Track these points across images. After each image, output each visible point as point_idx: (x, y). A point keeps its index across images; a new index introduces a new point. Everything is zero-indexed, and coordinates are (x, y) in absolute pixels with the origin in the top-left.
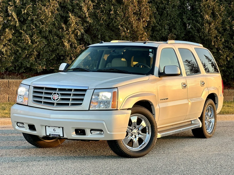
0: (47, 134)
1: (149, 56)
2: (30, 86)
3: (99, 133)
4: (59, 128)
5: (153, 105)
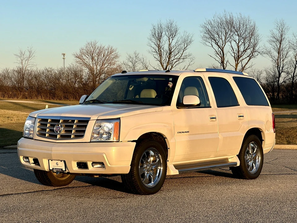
0: (50, 169)
1: (168, 85)
2: (36, 118)
3: (100, 166)
4: (61, 161)
5: (166, 138)
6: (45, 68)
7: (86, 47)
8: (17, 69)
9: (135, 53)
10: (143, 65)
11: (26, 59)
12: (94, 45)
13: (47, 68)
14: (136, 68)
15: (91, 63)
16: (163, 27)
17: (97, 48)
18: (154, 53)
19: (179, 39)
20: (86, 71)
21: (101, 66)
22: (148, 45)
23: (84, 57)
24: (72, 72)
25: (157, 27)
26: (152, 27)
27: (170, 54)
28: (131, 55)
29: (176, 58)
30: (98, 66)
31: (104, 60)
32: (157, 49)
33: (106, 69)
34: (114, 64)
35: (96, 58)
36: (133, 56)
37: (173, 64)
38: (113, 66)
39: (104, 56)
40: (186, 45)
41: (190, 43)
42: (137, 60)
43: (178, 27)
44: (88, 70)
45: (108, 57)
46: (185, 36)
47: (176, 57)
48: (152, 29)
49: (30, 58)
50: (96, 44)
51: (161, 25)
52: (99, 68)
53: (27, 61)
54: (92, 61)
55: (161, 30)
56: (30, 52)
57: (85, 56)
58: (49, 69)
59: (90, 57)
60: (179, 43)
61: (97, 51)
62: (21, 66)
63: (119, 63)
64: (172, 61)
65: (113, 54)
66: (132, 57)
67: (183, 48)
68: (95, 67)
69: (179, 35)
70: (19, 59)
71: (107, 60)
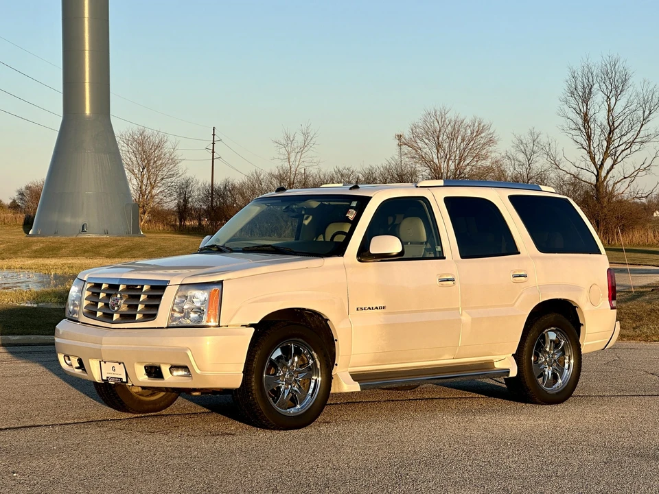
6: (336, 169)
7: (425, 121)
8: (277, 172)
9: (532, 133)
10: (549, 159)
11: (296, 151)
12: (440, 117)
13: (341, 169)
14: (533, 166)
15: (435, 156)
16: (594, 74)
17: (447, 122)
18: (574, 132)
19: (631, 98)
20: (424, 173)
21: (457, 161)
22: (559, 115)
23: (421, 144)
24: (393, 177)
25: (580, 73)
26: (570, 74)
27: (610, 133)
28: (522, 138)
29: (625, 142)
30: (450, 162)
31: (464, 149)
32: (580, 122)
33: (468, 169)
34: (486, 158)
35: (446, 145)
36: (527, 139)
37: (617, 155)
38: (484, 161)
39: (463, 140)
40: (647, 112)
41: (656, 106)
42: (536, 149)
43: (630, 72)
44: (428, 171)
45: (472, 143)
46: (644, 91)
47: (625, 139)
48: (568, 76)
49: (306, 149)
50: (445, 114)
51: (589, 68)
52: (452, 167)
53: (300, 154)
54: (438, 151)
55: (591, 80)
56: (306, 135)
57: (422, 140)
58: (345, 172)
59: (432, 144)
60: (633, 107)
61: (447, 131)
62: (286, 165)
63: (497, 155)
64: (616, 148)
65: (482, 135)
66: (524, 142)
67: (642, 119)
68: (444, 165)
69: (631, 89)
70: (283, 151)
71: (470, 149)
